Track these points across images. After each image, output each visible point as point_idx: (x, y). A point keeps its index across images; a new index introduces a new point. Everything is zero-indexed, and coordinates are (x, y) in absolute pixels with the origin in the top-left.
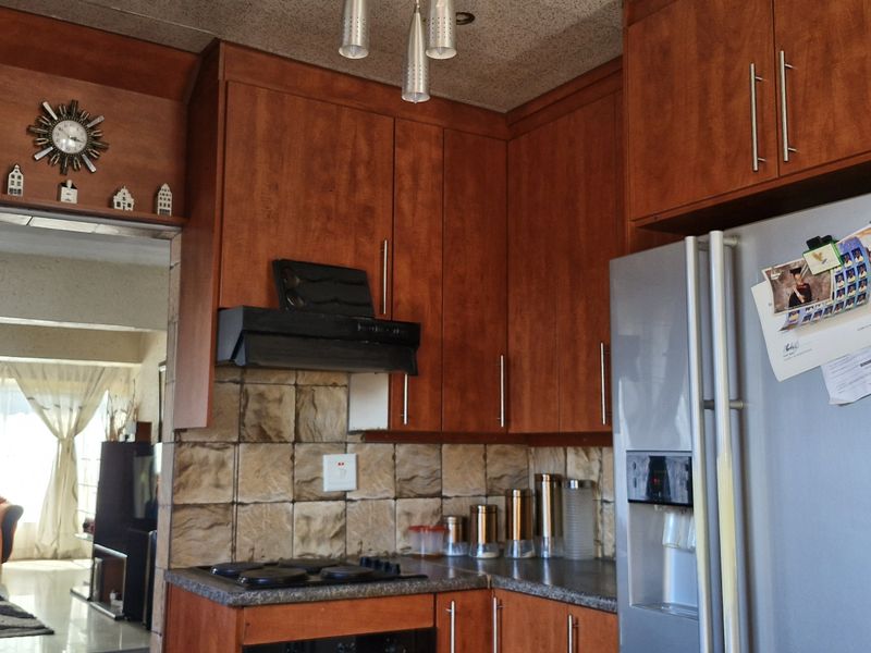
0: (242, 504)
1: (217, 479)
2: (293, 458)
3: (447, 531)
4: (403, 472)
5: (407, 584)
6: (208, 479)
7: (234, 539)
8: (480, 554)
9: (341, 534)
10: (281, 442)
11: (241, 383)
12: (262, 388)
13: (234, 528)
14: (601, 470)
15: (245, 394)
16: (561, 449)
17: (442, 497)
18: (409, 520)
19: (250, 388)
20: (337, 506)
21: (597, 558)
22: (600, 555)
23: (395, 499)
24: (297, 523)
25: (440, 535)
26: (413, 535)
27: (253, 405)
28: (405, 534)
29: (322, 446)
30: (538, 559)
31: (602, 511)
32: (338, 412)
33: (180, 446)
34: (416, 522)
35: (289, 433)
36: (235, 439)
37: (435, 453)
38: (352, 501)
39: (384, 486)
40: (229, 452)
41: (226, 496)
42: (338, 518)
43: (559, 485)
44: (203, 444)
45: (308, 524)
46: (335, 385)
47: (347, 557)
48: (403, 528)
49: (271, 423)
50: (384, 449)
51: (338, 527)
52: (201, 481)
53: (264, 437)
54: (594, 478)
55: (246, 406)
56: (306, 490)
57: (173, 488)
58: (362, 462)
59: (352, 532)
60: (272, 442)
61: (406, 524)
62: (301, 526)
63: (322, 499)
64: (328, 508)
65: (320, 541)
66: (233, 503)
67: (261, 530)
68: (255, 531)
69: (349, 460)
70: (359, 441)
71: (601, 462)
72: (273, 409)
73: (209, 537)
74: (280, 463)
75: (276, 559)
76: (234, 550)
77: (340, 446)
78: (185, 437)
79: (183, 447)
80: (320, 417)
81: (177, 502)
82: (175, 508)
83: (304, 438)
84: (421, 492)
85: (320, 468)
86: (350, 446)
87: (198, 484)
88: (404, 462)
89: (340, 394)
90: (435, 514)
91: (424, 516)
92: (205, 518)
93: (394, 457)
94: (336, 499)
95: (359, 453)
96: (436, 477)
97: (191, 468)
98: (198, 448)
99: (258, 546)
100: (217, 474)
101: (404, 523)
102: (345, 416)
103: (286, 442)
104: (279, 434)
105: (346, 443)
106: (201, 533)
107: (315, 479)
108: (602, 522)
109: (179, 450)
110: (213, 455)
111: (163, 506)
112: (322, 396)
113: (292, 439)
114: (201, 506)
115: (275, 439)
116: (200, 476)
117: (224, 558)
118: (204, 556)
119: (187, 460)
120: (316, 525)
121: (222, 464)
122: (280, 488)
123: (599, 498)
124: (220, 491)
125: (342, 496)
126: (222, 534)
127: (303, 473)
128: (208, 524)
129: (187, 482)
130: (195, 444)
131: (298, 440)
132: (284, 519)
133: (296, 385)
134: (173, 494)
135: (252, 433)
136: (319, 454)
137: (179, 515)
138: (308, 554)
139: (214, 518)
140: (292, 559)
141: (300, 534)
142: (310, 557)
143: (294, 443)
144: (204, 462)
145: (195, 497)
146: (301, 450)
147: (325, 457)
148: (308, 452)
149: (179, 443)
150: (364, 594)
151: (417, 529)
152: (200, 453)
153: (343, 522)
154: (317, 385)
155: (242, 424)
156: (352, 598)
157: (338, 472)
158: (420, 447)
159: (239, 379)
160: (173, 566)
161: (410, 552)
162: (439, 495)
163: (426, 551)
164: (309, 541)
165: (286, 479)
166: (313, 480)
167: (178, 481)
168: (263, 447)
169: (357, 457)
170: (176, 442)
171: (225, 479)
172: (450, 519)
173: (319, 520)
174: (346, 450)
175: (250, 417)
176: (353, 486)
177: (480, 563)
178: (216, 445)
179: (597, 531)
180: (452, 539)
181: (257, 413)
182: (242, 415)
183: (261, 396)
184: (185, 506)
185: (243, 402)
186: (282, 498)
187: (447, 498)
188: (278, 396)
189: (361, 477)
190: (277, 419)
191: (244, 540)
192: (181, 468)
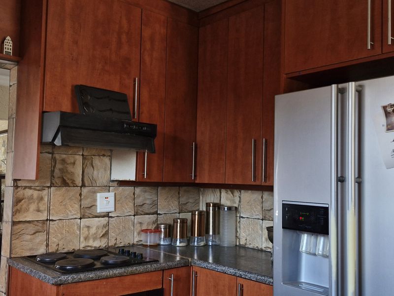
0: (53, 220)
1: (38, 207)
2: (80, 195)
3: (161, 232)
4: (139, 201)
5: (149, 266)
6: (33, 207)
7: (48, 239)
8: (178, 244)
9: (106, 235)
10: (74, 186)
11: (52, 153)
12: (64, 156)
13: (48, 234)
14: (240, 202)
15: (54, 160)
16: (218, 190)
17: (158, 214)
18: (141, 226)
19: (57, 156)
20: (104, 221)
21: (236, 245)
22: (238, 244)
23: (134, 216)
24: (83, 230)
25: (157, 234)
26: (143, 234)
27: (59, 166)
28: (139, 234)
29: (96, 188)
30: (206, 245)
31: (239, 222)
32: (105, 170)
33: (17, 189)
34: (144, 227)
35: (79, 181)
36: (49, 185)
37: (154, 192)
38: (112, 217)
39: (129, 209)
40: (45, 192)
41: (43, 216)
42: (104, 226)
43: (219, 208)
44: (30, 188)
45: (88, 230)
46: (104, 155)
47: (109, 247)
48: (138, 231)
49: (69, 176)
50: (129, 190)
51: (104, 232)
52: (29, 208)
53: (65, 184)
54: (236, 205)
55: (55, 167)
56: (87, 212)
57: (13, 212)
58: (117, 196)
59: (112, 234)
60: (69, 186)
61: (139, 229)
62: (85, 232)
63: (96, 217)
64: (99, 221)
65: (95, 239)
66: (47, 220)
67: (63, 234)
68: (59, 235)
69: (111, 195)
70: (116, 185)
71: (240, 197)
72: (70, 168)
73: (34, 239)
74: (73, 198)
75: (71, 250)
76: (47, 245)
77: (106, 188)
78: (20, 183)
79: (19, 189)
80: (95, 172)
81: (15, 220)
82: (14, 223)
83: (87, 185)
84: (147, 212)
85: (95, 200)
86: (111, 188)
87: (27, 210)
88: (139, 196)
89: (106, 160)
90: (154, 223)
91: (148, 224)
92: (31, 228)
93: (134, 194)
94: (103, 217)
95: (116, 192)
96: (155, 204)
97: (23, 201)
98: (27, 190)
99: (61, 243)
100: (38, 204)
101: (138, 228)
102: (109, 171)
103: (77, 186)
104: (73, 181)
105: (109, 187)
106: (29, 237)
107: (93, 206)
108: (240, 227)
109: (16, 191)
110: (36, 194)
111: (6, 222)
112: (97, 161)
113: (80, 185)
114: (29, 222)
115: (71, 185)
116: (28, 205)
117: (42, 250)
118: (31, 249)
119: (21, 197)
120: (93, 231)
121: (41, 199)
122: (74, 211)
123: (238, 215)
124: (39, 213)
125: (107, 215)
126: (41, 237)
127: (86, 203)
128: (33, 232)
129: (21, 209)
130: (26, 187)
131: (83, 185)
132: (76, 227)
133: (83, 155)
134: (13, 215)
135: (58, 181)
136: (95, 192)
137: (16, 227)
138: (88, 246)
139: (37, 228)
140: (79, 250)
141: (84, 235)
142: (89, 248)
143: (81, 187)
144: (31, 198)
145: (26, 217)
146: (85, 191)
147: (98, 194)
148: (89, 192)
149: (16, 187)
150: (127, 273)
151: (146, 231)
152: (29, 192)
153: (107, 228)
154: (94, 155)
155: (52, 176)
156: (121, 276)
157: (105, 202)
158: (147, 188)
159: (51, 151)
160: (12, 256)
161: (141, 243)
162: (156, 213)
163: (150, 242)
164: (89, 240)
165: (77, 206)
166: (91, 206)
167: (15, 208)
168: (64, 189)
169: (115, 193)
170: (14, 186)
171: (43, 207)
172: (163, 226)
173: (94, 228)
174: (109, 190)
175: (57, 173)
176: (113, 209)
177: (178, 248)
178: (38, 188)
179: (237, 232)
180: (162, 236)
181: (61, 170)
182: (53, 171)
183: (63, 161)
184: (20, 222)
185: (53, 164)
186: (75, 216)
187: (160, 214)
188: (72, 161)
189: (117, 205)
190: (72, 174)
191: (53, 240)
192: (17, 201)
